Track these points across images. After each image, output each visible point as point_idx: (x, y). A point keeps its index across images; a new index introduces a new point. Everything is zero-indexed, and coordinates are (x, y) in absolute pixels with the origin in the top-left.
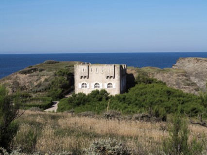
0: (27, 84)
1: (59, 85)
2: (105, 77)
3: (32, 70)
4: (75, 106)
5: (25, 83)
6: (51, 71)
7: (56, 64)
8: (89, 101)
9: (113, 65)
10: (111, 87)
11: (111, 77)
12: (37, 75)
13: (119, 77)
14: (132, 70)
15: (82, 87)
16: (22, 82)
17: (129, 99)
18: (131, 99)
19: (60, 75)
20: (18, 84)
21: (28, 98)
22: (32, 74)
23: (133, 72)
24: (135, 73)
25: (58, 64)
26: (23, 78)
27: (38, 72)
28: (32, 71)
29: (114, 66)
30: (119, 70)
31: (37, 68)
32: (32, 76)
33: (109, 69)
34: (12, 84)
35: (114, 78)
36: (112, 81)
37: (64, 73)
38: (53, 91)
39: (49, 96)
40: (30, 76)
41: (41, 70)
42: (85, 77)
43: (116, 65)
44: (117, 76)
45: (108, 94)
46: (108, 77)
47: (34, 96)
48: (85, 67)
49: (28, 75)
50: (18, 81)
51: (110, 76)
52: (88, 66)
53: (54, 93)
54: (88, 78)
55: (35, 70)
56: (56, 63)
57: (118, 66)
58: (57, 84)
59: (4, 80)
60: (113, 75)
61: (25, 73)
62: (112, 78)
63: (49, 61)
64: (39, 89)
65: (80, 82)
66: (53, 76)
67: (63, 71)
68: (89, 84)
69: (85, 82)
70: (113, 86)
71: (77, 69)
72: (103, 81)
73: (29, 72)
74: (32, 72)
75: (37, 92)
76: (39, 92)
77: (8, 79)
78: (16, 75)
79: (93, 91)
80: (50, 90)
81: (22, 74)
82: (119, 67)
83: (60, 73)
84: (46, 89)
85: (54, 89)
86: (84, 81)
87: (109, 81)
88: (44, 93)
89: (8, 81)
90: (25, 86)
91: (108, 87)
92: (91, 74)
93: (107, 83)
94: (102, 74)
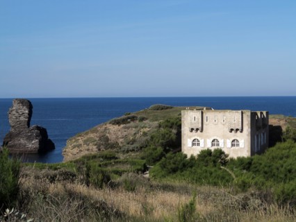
0: (121, 140)
1: (161, 141)
2: (227, 130)
3: (129, 118)
4: (170, 173)
5: (117, 138)
6: (156, 120)
7: (168, 110)
8: (191, 167)
9: (240, 112)
10: (238, 145)
11: (237, 130)
12: (136, 127)
13: (250, 130)
14: (280, 120)
15: (193, 144)
16: (112, 137)
17: (257, 165)
18: (261, 164)
19: (167, 126)
20: (107, 139)
21: (112, 161)
22: (128, 125)
23: (282, 123)
24: (285, 125)
25: (171, 110)
26: (115, 132)
27: (137, 122)
28: (129, 120)
29: (242, 113)
30: (249, 119)
31: (136, 115)
32: (128, 128)
33: (234, 117)
34: (97, 139)
35: (241, 132)
36: (238, 136)
37: (173, 124)
38: (150, 151)
39: (143, 158)
40: (125, 128)
41: (142, 119)
42: (197, 129)
43: (244, 111)
44: (247, 129)
45: (227, 156)
46: (232, 130)
47: (122, 157)
48: (197, 114)
49: (122, 126)
50: (108, 135)
51: (235, 129)
52: (202, 113)
53: (151, 154)
54: (202, 131)
55: (133, 119)
56: (167, 108)
57: (247, 114)
58: (157, 140)
59: (87, 134)
60: (240, 127)
61: (118, 123)
62: (238, 132)
63: (156, 105)
64: (131, 147)
65: (190, 137)
66: (156, 127)
67: (172, 121)
68: (203, 140)
69: (198, 138)
70: (240, 145)
71: (185, 117)
72: (224, 137)
73: (124, 121)
74: (129, 122)
75: (128, 152)
76: (131, 151)
77: (93, 132)
78: (104, 126)
79: (202, 151)
80: (146, 149)
81: (114, 124)
82: (249, 114)
83: (166, 124)
84: (141, 148)
85: (152, 147)
86: (195, 135)
87: (233, 136)
88: (138, 153)
89: (92, 135)
90: (117, 143)
91: (233, 145)
92: (207, 125)
93: (231, 140)
94: (224, 125)
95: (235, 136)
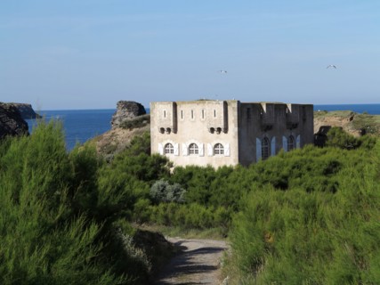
3: (144, 119)
9: (222, 102)
10: (222, 152)
11: (219, 129)
13: (236, 129)
14: (342, 118)
15: (166, 151)
26: (122, 138)
28: (145, 122)
29: (227, 104)
33: (213, 111)
35: (226, 132)
36: (222, 138)
40: (137, 133)
42: (169, 130)
44: (233, 128)
46: (212, 130)
48: (168, 108)
49: (134, 130)
50: (113, 144)
51: (216, 128)
52: (176, 105)
54: (175, 131)
57: (233, 105)
61: (129, 127)
62: (222, 132)
65: (161, 141)
68: (177, 145)
69: (171, 142)
70: (225, 151)
71: (155, 111)
72: (204, 140)
73: (138, 124)
74: (145, 125)
78: (112, 132)
82: (236, 106)
91: (215, 152)
92: (182, 122)
93: (213, 144)
94: (203, 122)
95: (217, 138)
